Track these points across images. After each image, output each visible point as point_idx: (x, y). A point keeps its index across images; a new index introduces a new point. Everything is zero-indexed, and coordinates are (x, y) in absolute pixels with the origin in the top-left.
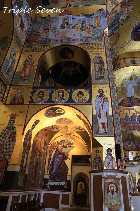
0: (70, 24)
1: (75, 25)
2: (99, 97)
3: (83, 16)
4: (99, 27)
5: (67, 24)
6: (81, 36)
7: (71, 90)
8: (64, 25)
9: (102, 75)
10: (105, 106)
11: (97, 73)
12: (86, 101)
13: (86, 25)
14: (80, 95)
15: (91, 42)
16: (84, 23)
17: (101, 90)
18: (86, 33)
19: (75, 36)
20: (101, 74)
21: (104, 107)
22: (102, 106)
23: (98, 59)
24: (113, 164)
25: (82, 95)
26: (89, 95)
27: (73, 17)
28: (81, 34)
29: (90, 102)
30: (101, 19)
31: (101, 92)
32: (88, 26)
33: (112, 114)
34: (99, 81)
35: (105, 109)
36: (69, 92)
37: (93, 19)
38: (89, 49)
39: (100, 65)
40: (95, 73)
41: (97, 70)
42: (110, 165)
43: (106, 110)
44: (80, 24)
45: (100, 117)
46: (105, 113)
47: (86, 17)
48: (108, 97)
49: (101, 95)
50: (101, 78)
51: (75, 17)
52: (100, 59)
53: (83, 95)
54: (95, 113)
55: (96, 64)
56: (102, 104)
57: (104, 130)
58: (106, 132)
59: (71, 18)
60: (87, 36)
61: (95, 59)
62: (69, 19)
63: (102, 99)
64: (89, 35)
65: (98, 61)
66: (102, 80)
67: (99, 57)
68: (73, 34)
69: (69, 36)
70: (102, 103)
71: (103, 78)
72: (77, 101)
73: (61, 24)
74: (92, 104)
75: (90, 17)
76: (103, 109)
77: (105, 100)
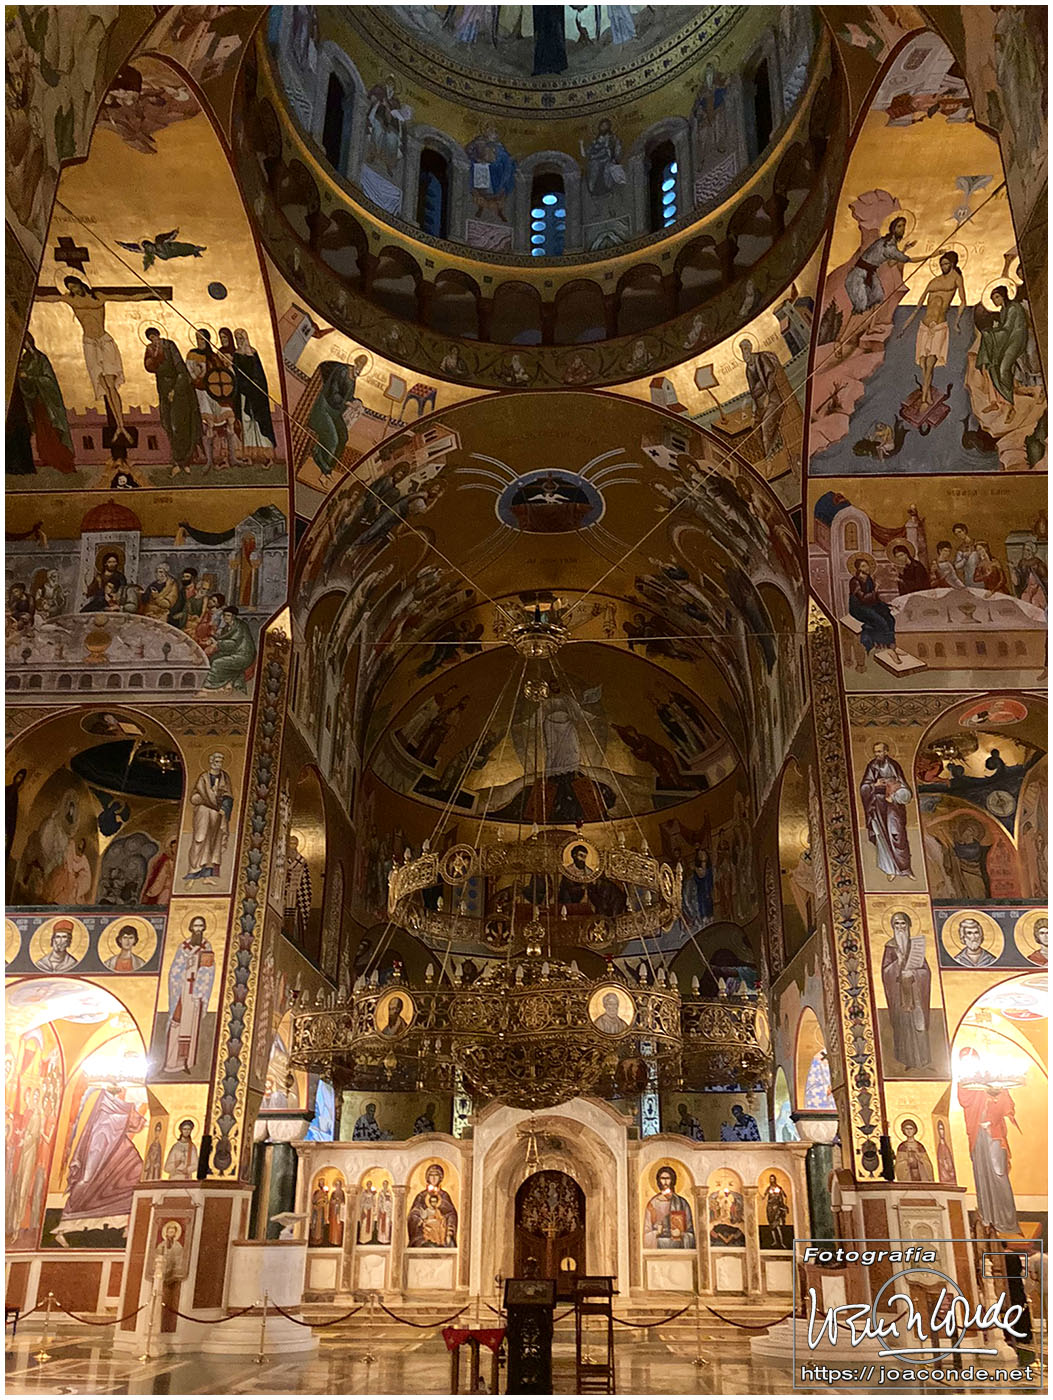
0: (129, 582)
1: (149, 589)
2: (187, 946)
3: (189, 539)
4: (251, 609)
5: (119, 581)
6: (166, 660)
7: (98, 920)
8: (104, 584)
9: (215, 861)
10: (201, 982)
11: (197, 847)
12: (142, 965)
13: (199, 595)
14: (124, 941)
15: (204, 694)
16: (189, 582)
17: (198, 922)
18: (189, 643)
19: (142, 655)
20: (211, 853)
21: (196, 985)
22: (192, 980)
23: (213, 784)
24: (188, 1165)
25: (132, 941)
26: (155, 940)
27: (144, 540)
28: (167, 648)
29: (153, 967)
30: (267, 559)
31: (196, 929)
32: (206, 601)
33: (216, 1010)
34: (195, 886)
35: (199, 992)
36: (92, 928)
37: (232, 556)
38: (190, 732)
39: (214, 812)
40: (192, 850)
41: (201, 838)
42: (181, 1167)
43: (200, 995)
44: (174, 588)
45: (177, 1019)
46: (197, 1005)
47: (202, 546)
48: (218, 946)
49: (197, 940)
50: (209, 872)
51: (153, 545)
52: (223, 783)
53: (137, 939)
54: (164, 1007)
55: (203, 808)
56: (193, 974)
57: (182, 1062)
58: (187, 1071)
59: (137, 545)
60: (193, 658)
61: (200, 786)
62: (129, 553)
63: (197, 956)
64: (199, 656)
65: (210, 792)
66: (208, 880)
67: (219, 776)
68: (135, 642)
69: (117, 653)
70: (194, 969)
71: (214, 870)
72: (114, 961)
73: (90, 580)
74: (159, 975)
75: (218, 547)
76: (191, 992)
77: (205, 958)
